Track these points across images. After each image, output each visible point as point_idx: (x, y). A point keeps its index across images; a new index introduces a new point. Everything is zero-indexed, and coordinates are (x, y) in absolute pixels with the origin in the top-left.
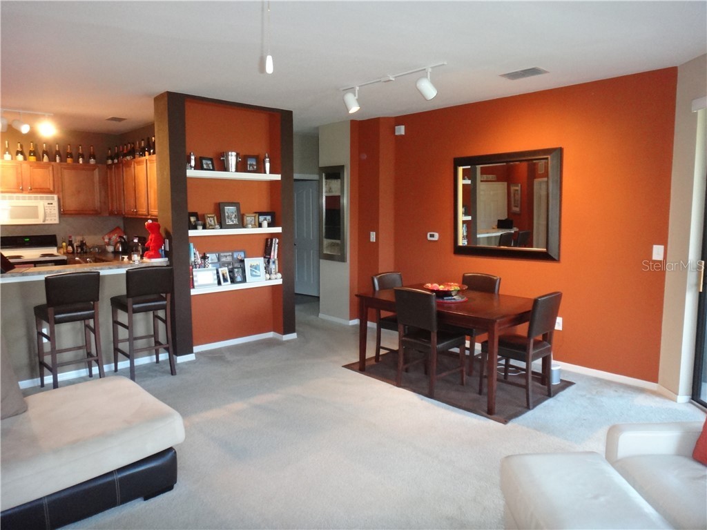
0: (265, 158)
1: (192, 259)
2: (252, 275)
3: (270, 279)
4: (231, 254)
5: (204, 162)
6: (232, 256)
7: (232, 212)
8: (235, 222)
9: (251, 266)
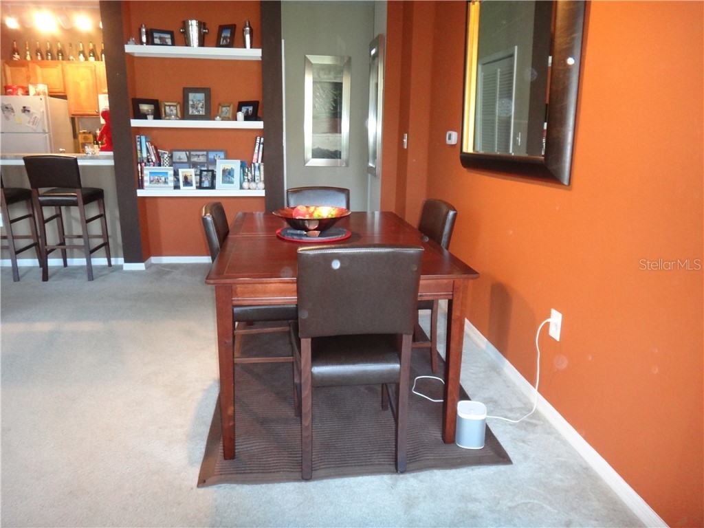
0: (245, 26)
1: (145, 155)
2: (224, 182)
3: (249, 189)
4: (205, 153)
5: (156, 35)
6: (207, 156)
7: (199, 100)
8: (202, 113)
9: (224, 171)
